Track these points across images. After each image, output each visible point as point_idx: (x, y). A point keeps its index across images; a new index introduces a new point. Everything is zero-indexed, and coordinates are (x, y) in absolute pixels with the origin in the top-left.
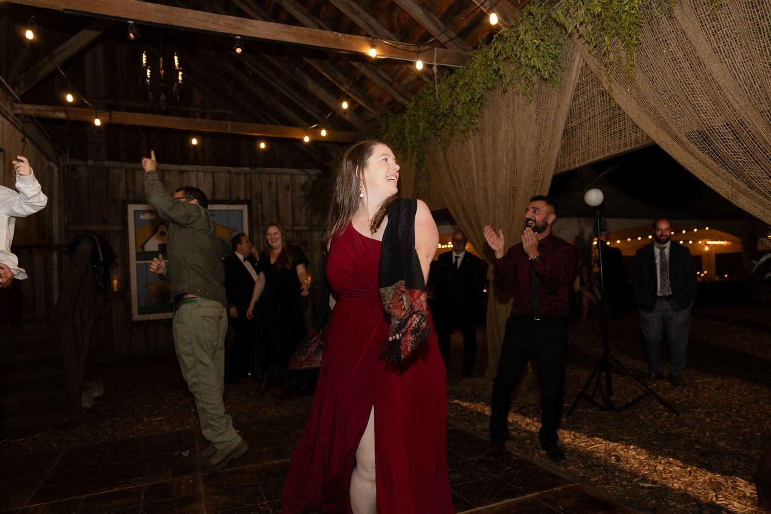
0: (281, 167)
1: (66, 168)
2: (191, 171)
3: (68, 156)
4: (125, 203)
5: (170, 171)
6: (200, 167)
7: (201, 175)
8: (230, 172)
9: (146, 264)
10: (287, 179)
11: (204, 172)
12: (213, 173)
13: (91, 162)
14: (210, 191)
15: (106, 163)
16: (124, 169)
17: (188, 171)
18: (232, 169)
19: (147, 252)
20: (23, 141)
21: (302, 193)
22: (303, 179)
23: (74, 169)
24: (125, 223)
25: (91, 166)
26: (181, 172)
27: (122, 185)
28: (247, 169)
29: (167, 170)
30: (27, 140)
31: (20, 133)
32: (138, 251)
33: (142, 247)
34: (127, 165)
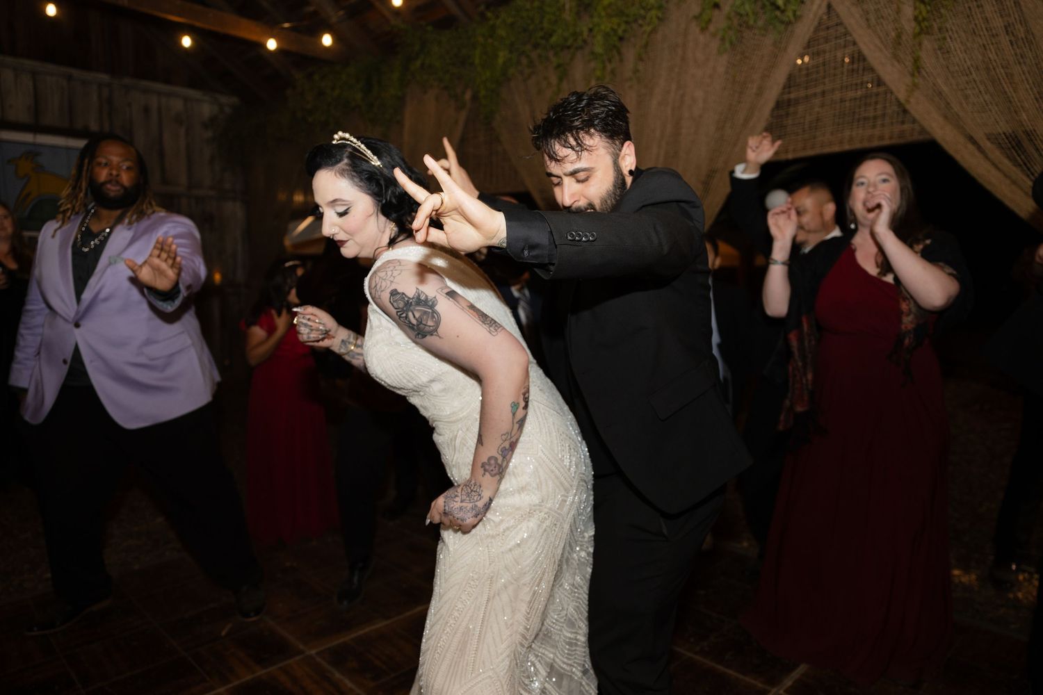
0: (167, 82)
6: (8, 60)
7: (9, 74)
8: (70, 78)
10: (178, 105)
11: (15, 69)
12: (33, 73)
14: (29, 107)
18: (75, 72)
21: (209, 134)
22: (206, 109)
28: (104, 77)
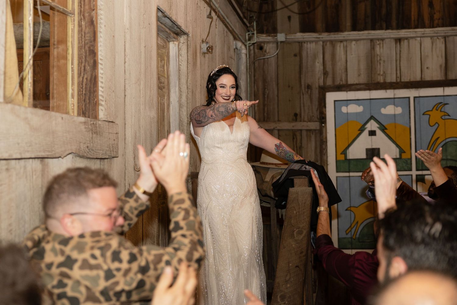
1: (252, 48)
2: (412, 38)
3: (255, 32)
4: (324, 90)
5: (383, 40)
6: (428, 31)
7: (427, 42)
9: (349, 177)
11: (432, 37)
12: (445, 37)
13: (281, 37)
14: (441, 66)
15: (299, 36)
16: (321, 43)
17: (407, 38)
19: (350, 160)
20: (209, 16)
23: (261, 48)
24: (323, 119)
25: (281, 42)
26: (399, 40)
27: (319, 66)
29: (378, 39)
30: (213, 14)
31: (206, 5)
32: (338, 159)
33: (344, 153)
34: (325, 36)
